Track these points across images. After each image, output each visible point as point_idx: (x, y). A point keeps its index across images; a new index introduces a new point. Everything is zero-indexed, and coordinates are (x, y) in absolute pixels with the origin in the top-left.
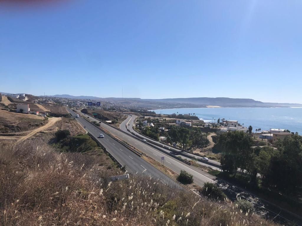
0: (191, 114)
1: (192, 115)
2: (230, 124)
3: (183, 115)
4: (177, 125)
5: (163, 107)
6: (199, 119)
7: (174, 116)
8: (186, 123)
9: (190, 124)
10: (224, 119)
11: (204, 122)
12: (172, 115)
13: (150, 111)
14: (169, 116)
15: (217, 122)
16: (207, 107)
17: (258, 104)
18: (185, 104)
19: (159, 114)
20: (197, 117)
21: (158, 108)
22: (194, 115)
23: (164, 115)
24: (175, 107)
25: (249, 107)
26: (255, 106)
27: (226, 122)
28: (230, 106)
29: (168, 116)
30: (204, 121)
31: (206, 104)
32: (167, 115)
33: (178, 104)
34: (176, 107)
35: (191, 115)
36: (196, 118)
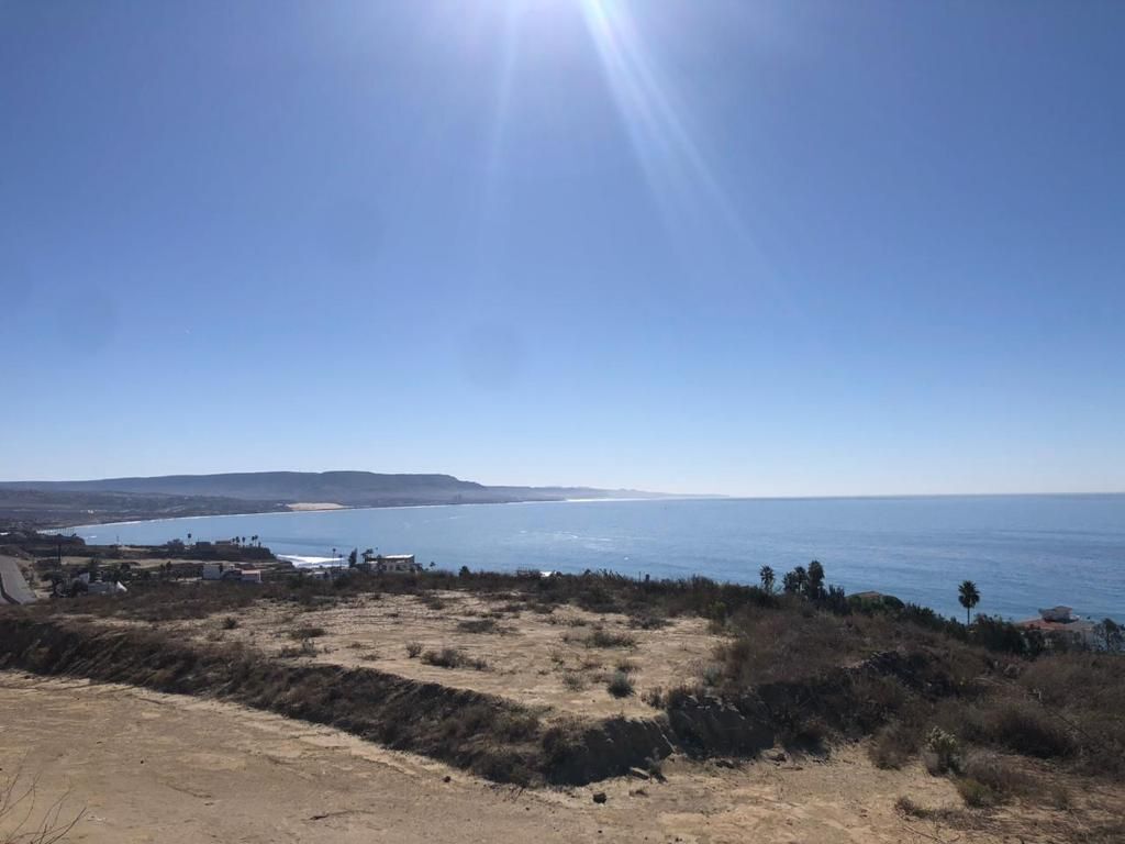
0: (244, 539)
1: (247, 544)
2: (391, 567)
3: (213, 543)
4: (206, 583)
5: (106, 514)
6: (273, 558)
7: (174, 549)
8: (244, 572)
9: (256, 575)
10: (370, 551)
11: (293, 567)
12: (164, 547)
13: (59, 535)
14: (154, 552)
15: (347, 566)
16: (290, 510)
17: (466, 494)
18: (203, 500)
19: (111, 546)
20: (267, 551)
21: (85, 519)
22: (255, 544)
23: (132, 546)
24: (161, 511)
25: (440, 503)
26: (457, 501)
27: (380, 559)
28: (375, 504)
29: (149, 550)
30: (295, 564)
31: (286, 496)
32: (147, 547)
33: (170, 502)
34: (167, 510)
35: (241, 544)
36: (263, 554)
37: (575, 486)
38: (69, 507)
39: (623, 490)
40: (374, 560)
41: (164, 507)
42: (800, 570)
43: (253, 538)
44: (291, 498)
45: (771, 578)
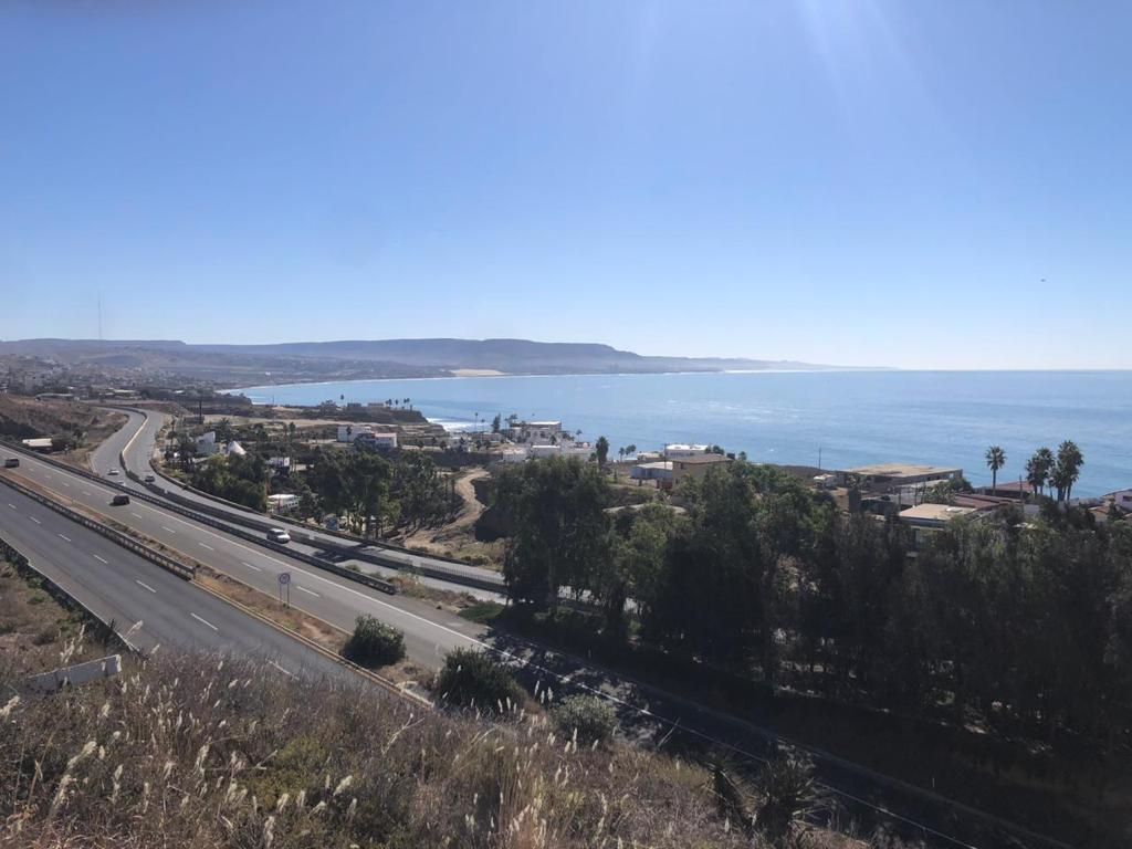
0: (397, 402)
1: (399, 406)
2: (536, 434)
3: (365, 405)
4: (340, 445)
5: (282, 376)
6: (424, 420)
7: (327, 411)
8: (378, 435)
9: (390, 439)
10: (514, 417)
11: (443, 430)
12: (318, 407)
13: (228, 395)
14: (308, 413)
15: (491, 430)
16: (454, 375)
17: (628, 364)
18: (371, 364)
19: (267, 406)
20: (419, 414)
21: (263, 380)
22: (407, 407)
23: (288, 407)
24: (332, 374)
25: (597, 371)
26: (615, 370)
27: (523, 425)
28: (534, 372)
29: (301, 411)
30: (445, 428)
31: (451, 362)
32: (301, 407)
33: (341, 365)
34: (337, 374)
35: (393, 406)
36: (415, 417)
37: (735, 357)
38: (249, 368)
39: (785, 362)
40: (518, 426)
41: (335, 371)
42: (1045, 452)
43: (405, 401)
44: (454, 364)
45: (1002, 462)
